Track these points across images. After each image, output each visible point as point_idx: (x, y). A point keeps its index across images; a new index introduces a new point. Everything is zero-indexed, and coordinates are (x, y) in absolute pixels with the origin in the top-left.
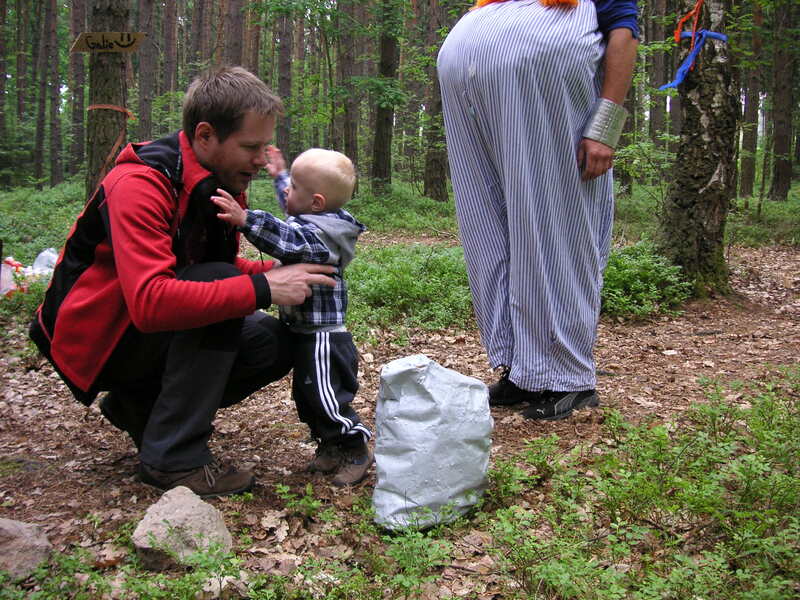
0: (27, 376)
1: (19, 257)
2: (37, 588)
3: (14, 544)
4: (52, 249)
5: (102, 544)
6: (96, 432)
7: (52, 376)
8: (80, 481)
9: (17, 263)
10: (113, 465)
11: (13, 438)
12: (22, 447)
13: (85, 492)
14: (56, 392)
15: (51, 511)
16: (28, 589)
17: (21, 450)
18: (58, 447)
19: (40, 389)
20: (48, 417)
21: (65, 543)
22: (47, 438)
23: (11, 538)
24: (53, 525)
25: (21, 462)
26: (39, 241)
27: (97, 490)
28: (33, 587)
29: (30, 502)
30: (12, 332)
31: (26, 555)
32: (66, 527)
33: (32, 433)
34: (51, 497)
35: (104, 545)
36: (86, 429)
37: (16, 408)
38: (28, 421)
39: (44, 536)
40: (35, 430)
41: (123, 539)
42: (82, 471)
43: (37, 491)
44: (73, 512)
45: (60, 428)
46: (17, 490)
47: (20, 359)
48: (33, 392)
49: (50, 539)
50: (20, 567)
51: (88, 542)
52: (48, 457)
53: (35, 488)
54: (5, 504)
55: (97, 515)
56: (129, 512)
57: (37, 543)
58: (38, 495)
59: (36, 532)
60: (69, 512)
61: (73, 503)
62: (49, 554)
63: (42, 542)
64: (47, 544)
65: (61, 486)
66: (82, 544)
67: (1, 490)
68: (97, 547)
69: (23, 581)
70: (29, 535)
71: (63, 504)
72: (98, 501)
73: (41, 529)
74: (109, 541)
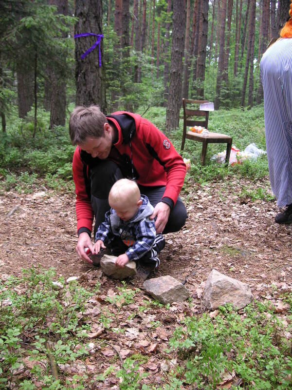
0: (241, 206)
1: (238, 147)
2: (245, 315)
3: (237, 292)
4: (254, 144)
5: (276, 299)
6: (273, 240)
7: (253, 208)
8: (266, 265)
9: (237, 149)
10: (282, 259)
11: (235, 237)
12: (238, 242)
13: (268, 271)
14: (254, 216)
15: (252, 277)
16: (240, 315)
18: (256, 245)
19: (247, 214)
20: (250, 229)
21: (259, 295)
22: (250, 239)
23: (236, 289)
24: (253, 285)
25: (239, 250)
26: (246, 138)
27: (274, 271)
28: (243, 314)
29: (242, 271)
30: (234, 183)
31: (240, 298)
32: (259, 287)
33: (243, 235)
34: (253, 270)
35: (277, 301)
36: (268, 238)
37: (236, 222)
38: (242, 229)
39: (250, 289)
40: (245, 234)
41: (287, 300)
42: (267, 260)
43: (246, 266)
44: (263, 280)
45: (256, 235)
46: (237, 264)
47: (238, 197)
48: (244, 215)
49: (252, 292)
50: (238, 303)
51: (269, 297)
52: (252, 250)
53: (245, 264)
54: (231, 270)
55: (275, 284)
56: (289, 285)
57: (247, 293)
58: (246, 268)
59: (247, 288)
60: (261, 280)
61: (263, 275)
62: (252, 299)
63: (249, 293)
64: (251, 294)
65: (258, 266)
66: (266, 297)
67: (229, 262)
68: (274, 301)
69: (239, 310)
70: (244, 289)
71: (258, 275)
72: (275, 277)
73: (248, 286)
74: (280, 299)
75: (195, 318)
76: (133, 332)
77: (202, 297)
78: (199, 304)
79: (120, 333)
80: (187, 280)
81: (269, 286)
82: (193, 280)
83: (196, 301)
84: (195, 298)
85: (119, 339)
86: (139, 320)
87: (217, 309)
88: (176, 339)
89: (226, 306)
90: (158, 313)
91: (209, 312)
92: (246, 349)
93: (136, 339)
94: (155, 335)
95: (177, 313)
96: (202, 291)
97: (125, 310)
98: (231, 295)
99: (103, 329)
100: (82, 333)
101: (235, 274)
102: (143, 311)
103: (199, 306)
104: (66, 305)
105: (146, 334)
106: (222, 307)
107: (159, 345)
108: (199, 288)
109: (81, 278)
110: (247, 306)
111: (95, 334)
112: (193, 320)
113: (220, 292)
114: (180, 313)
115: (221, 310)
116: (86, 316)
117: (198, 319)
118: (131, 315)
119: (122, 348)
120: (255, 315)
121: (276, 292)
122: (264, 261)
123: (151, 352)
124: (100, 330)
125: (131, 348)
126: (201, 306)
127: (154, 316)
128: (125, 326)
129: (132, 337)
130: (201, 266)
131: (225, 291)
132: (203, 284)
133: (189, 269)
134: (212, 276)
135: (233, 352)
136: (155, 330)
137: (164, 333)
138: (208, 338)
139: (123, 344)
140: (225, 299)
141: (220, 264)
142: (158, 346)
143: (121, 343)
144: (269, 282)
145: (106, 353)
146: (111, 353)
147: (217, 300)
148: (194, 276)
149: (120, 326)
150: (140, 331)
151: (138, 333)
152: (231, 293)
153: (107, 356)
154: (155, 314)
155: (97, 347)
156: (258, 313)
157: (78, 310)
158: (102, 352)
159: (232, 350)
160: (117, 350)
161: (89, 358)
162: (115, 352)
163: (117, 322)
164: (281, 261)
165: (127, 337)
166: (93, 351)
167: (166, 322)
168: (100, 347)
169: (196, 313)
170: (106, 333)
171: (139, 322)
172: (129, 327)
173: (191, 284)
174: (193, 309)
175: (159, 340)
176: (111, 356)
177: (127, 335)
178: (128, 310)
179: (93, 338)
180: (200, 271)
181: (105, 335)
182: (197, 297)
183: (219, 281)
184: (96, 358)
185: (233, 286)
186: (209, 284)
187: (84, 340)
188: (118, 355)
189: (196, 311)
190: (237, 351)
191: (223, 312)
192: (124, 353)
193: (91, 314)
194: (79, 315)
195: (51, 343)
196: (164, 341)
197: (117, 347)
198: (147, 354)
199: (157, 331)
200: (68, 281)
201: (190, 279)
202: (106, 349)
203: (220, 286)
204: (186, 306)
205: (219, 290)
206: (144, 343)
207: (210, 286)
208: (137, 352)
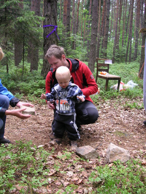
0: (125, 112)
1: (124, 82)
2: (126, 166)
3: (123, 154)
4: (131, 80)
5: (142, 158)
6: (141, 128)
7: (131, 112)
8: (138, 141)
11: (122, 127)
12: (124, 129)
13: (139, 144)
14: (132, 117)
15: (130, 147)
17: (123, 130)
18: (132, 131)
19: (128, 115)
20: (130, 123)
21: (133, 156)
22: (129, 128)
23: (122, 153)
24: (131, 151)
25: (124, 133)
26: (128, 78)
27: (141, 144)
28: (125, 165)
29: (125, 144)
30: (122, 100)
31: (125, 157)
32: (134, 152)
33: (126, 126)
34: (131, 143)
35: (143, 159)
36: (139, 127)
37: (122, 119)
38: (125, 123)
39: (129, 153)
40: (127, 125)
43: (127, 141)
44: (136, 149)
45: (133, 126)
46: (123, 140)
47: (123, 107)
48: (126, 116)
49: (130, 154)
50: (123, 160)
51: (139, 157)
52: (130, 133)
53: (127, 140)
54: (120, 143)
55: (142, 151)
57: (128, 155)
58: (127, 142)
59: (128, 152)
60: (135, 148)
61: (136, 146)
62: (130, 158)
65: (133, 141)
66: (137, 157)
67: (119, 139)
68: (141, 159)
69: (123, 163)
70: (126, 153)
71: (133, 146)
72: (142, 147)
73: (128, 151)
74: (144, 158)
75: (102, 167)
76: (70, 173)
77: (105, 156)
78: (104, 160)
79: (64, 174)
80: (98, 148)
81: (139, 152)
82: (101, 148)
84: (101, 157)
85: (63, 177)
86: (73, 167)
87: (113, 162)
88: (92, 177)
89: (117, 161)
90: (83, 164)
91: (109, 164)
92: (127, 183)
93: (72, 177)
94: (81, 175)
95: (92, 164)
96: (105, 154)
97: (66, 162)
98: (120, 156)
99: (55, 171)
100: (45, 173)
101: (122, 145)
102: (76, 163)
104: (37, 159)
105: (77, 174)
106: (115, 162)
108: (104, 152)
109: (45, 146)
110: (127, 161)
111: (51, 174)
112: (100, 168)
113: (114, 154)
114: (94, 164)
116: (47, 165)
117: (103, 167)
118: (70, 165)
119: (65, 181)
121: (142, 155)
122: (136, 139)
123: (79, 183)
124: (54, 172)
125: (69, 181)
126: (105, 161)
127: (81, 166)
129: (70, 176)
130: (104, 141)
131: (117, 154)
132: (106, 150)
133: (99, 142)
134: (110, 146)
135: (120, 184)
136: (81, 173)
137: (86, 174)
138: (108, 177)
139: (65, 179)
140: (117, 158)
141: (114, 140)
142: (83, 181)
143: (64, 179)
144: (139, 150)
145: (56, 183)
146: (59, 183)
147: (112, 158)
148: (101, 146)
149: (64, 170)
151: (73, 174)
152: (120, 155)
153: (57, 185)
154: (81, 164)
155: (52, 180)
156: (133, 165)
157: (43, 162)
158: (55, 183)
160: (62, 182)
161: (49, 186)
163: (62, 168)
164: (145, 139)
166: (50, 182)
167: (87, 169)
168: (54, 180)
169: (102, 164)
170: (57, 173)
171: (74, 169)
172: (68, 171)
173: (100, 150)
174: (100, 162)
175: (83, 177)
176: (59, 185)
177: (67, 175)
178: (68, 162)
179: (50, 176)
180: (104, 143)
181: (56, 175)
182: (103, 157)
183: (114, 149)
184: (52, 186)
185: (121, 151)
186: (108, 150)
187: (46, 177)
188: (63, 185)
189: (102, 163)
190: (123, 183)
191: (116, 164)
192: (66, 183)
193: (49, 164)
194: (44, 164)
195: (29, 178)
196: (86, 178)
197: (62, 180)
198: (77, 184)
200: (38, 147)
201: (99, 147)
202: (57, 181)
203: (114, 151)
204: (97, 161)
205: (114, 153)
206: (76, 179)
207: (109, 151)
208: (72, 183)
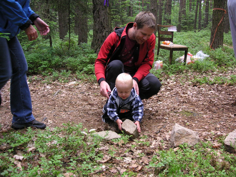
0: (194, 88)
2: (195, 150)
3: (190, 136)
4: (201, 51)
5: (214, 141)
6: (213, 107)
7: (200, 88)
8: (208, 121)
9: (191, 54)
10: (218, 118)
11: (189, 105)
12: (192, 108)
13: (209, 124)
14: (201, 93)
15: (200, 128)
16: (192, 150)
17: (191, 109)
18: (202, 110)
19: (197, 92)
20: (199, 101)
21: (203, 138)
22: (199, 107)
23: (190, 135)
24: (200, 132)
25: (192, 113)
26: (196, 48)
27: (213, 124)
28: (194, 149)
29: (194, 125)
30: (189, 74)
31: (192, 140)
32: (204, 134)
33: (195, 105)
34: (200, 124)
36: (210, 106)
37: (190, 97)
38: (194, 101)
39: (198, 135)
40: (195, 104)
41: (221, 141)
42: (209, 118)
44: (206, 130)
45: (203, 104)
46: (191, 121)
47: (191, 83)
48: (195, 93)
49: (199, 136)
50: (191, 143)
51: (210, 139)
52: (199, 113)
53: (195, 121)
54: (187, 124)
55: (213, 132)
56: (222, 133)
58: (196, 123)
59: (196, 134)
61: (206, 127)
62: (199, 140)
63: (197, 137)
64: (199, 138)
65: (203, 122)
66: (208, 140)
67: (186, 120)
68: (212, 141)
69: (191, 147)
70: (194, 134)
71: (203, 127)
72: (213, 128)
73: (197, 133)
74: (216, 140)
75: (165, 151)
76: (128, 160)
77: (169, 140)
78: (168, 144)
79: (121, 160)
80: (161, 130)
81: (210, 133)
82: (164, 130)
83: (166, 142)
84: (165, 140)
85: (120, 163)
86: (132, 153)
87: (178, 146)
88: (153, 162)
89: (184, 144)
90: (143, 149)
91: (174, 148)
92: (195, 168)
93: (130, 163)
94: (141, 161)
95: (154, 149)
96: (169, 136)
97: (123, 148)
98: (186, 138)
99: (110, 158)
100: (99, 160)
101: (189, 126)
102: (134, 148)
103: (167, 145)
104: (89, 144)
105: (136, 160)
106: (181, 145)
107: (144, 167)
108: (168, 135)
109: (98, 130)
110: (196, 144)
111: (105, 161)
113: (180, 136)
114: (156, 149)
115: (181, 147)
116: (101, 150)
118: (127, 150)
119: (121, 168)
120: (201, 149)
121: (214, 137)
122: (207, 119)
123: (139, 170)
124: (109, 158)
125: (127, 168)
127: (141, 151)
128: (124, 156)
129: (127, 162)
130: (169, 122)
131: (183, 136)
132: (170, 132)
133: (162, 124)
134: (175, 127)
135: (188, 170)
137: (147, 160)
138: (172, 162)
139: (122, 166)
140: (183, 141)
141: (180, 121)
142: (142, 168)
143: (121, 166)
144: (210, 131)
145: (112, 171)
146: (115, 171)
147: (178, 141)
148: (165, 128)
149: (120, 156)
150: (133, 159)
151: (131, 160)
152: (187, 137)
153: (112, 173)
154: (141, 149)
155: (107, 168)
156: (203, 148)
157: (96, 147)
158: (110, 170)
159: (187, 169)
160: (119, 169)
161: (102, 174)
162: (118, 170)
163: (119, 154)
164: (217, 119)
165: (125, 162)
166: (104, 170)
167: (148, 154)
168: (108, 167)
170: (112, 160)
171: (132, 154)
172: (126, 157)
173: (163, 133)
174: (164, 147)
175: (143, 164)
176: (115, 173)
177: (124, 161)
178: (125, 148)
179: (104, 163)
180: (168, 125)
182: (166, 140)
183: (179, 130)
184: (106, 174)
185: (188, 133)
187: (99, 164)
188: (119, 172)
189: (166, 148)
190: (190, 169)
191: (182, 148)
192: (123, 171)
193: (103, 150)
194: (96, 150)
195: (80, 165)
196: (146, 165)
197: (118, 168)
198: (136, 172)
199: (142, 159)
200: (90, 131)
201: (162, 129)
202: (112, 169)
203: (180, 133)
204: (160, 145)
205: (179, 135)
206: (135, 166)
207: (174, 133)
208: (131, 170)
